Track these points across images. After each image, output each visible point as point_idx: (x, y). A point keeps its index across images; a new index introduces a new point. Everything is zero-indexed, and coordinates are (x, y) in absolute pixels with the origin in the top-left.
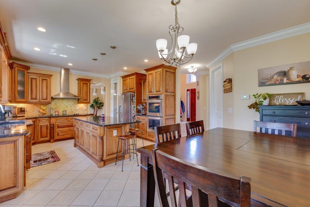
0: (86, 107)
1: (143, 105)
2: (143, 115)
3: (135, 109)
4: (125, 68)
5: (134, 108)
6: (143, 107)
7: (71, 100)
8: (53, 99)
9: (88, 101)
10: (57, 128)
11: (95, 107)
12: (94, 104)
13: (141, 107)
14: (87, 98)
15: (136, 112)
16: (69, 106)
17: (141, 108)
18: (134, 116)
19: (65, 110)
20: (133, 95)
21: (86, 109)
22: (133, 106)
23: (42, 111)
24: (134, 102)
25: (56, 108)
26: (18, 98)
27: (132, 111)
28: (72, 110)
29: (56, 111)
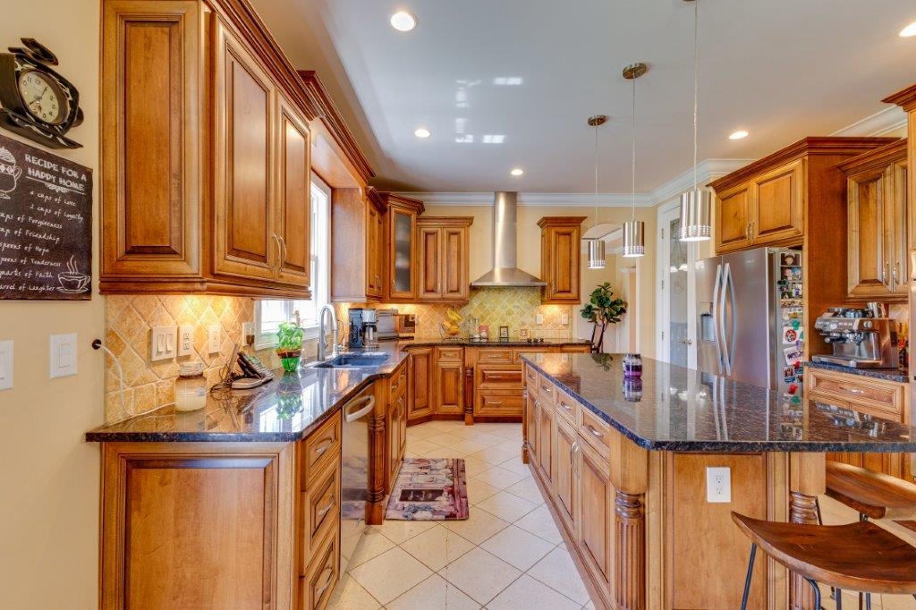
0: (566, 315)
1: (865, 314)
2: (862, 367)
3: (798, 332)
4: (739, 135)
5: (797, 325)
6: (868, 324)
7: (521, 294)
8: (474, 289)
9: (573, 295)
10: (480, 379)
11: (597, 317)
12: (595, 306)
13: (854, 320)
14: (570, 284)
15: (806, 350)
16: (515, 310)
17: (855, 327)
18: (797, 366)
19: (505, 325)
20: (789, 261)
21: (565, 321)
22: (786, 315)
23: (447, 324)
24: (797, 294)
25: (482, 318)
26: (398, 290)
27: (785, 342)
28: (523, 324)
29: (481, 328)
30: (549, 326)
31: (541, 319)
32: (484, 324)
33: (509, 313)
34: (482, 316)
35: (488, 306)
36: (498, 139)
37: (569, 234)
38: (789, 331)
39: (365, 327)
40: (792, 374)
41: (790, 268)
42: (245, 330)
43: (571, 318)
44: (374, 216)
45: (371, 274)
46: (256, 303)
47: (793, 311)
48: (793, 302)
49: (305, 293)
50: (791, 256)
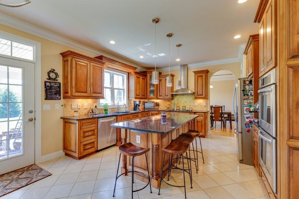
0: (205, 103)
3: (252, 109)
4: (237, 37)
5: (251, 106)
7: (190, 96)
8: (175, 95)
14: (202, 93)
16: (188, 101)
18: (250, 122)
19: (184, 106)
20: (247, 82)
21: (205, 105)
22: (246, 103)
23: (166, 105)
24: (251, 94)
27: (245, 112)
28: (190, 105)
29: (177, 107)
30: (199, 106)
31: (196, 104)
32: (178, 105)
33: (186, 102)
34: (178, 103)
35: (179, 100)
36: (163, 54)
37: (202, 76)
38: (247, 109)
40: (248, 125)
41: (248, 85)
42: (95, 105)
43: (207, 104)
44: (139, 78)
45: (137, 92)
46: (98, 100)
47: (249, 101)
48: (249, 98)
49: (103, 98)
50: (248, 81)
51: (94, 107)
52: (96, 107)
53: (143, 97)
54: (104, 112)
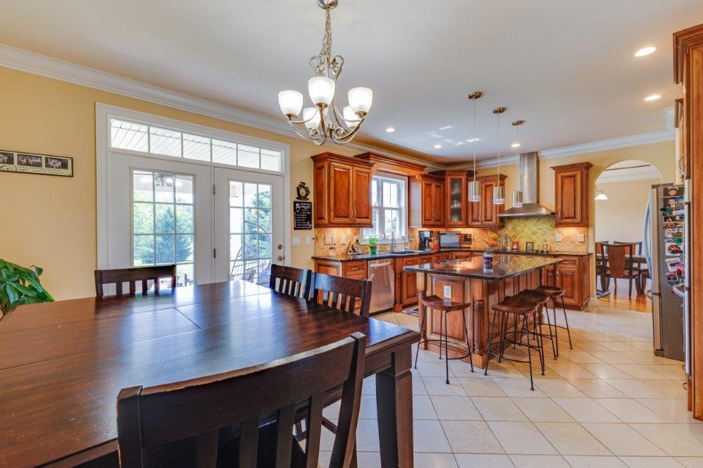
0: (583, 235)
4: (653, 98)
7: (544, 220)
8: (508, 218)
9: (578, 220)
14: (574, 213)
16: (539, 232)
18: (679, 272)
19: (531, 241)
21: (581, 239)
22: (668, 234)
23: (487, 240)
25: (514, 236)
26: (455, 220)
27: (668, 253)
28: (546, 241)
29: (514, 243)
30: (568, 243)
31: (559, 237)
32: (515, 240)
33: (534, 233)
34: (514, 235)
35: (518, 228)
37: (574, 176)
38: (672, 246)
39: (426, 239)
40: (675, 278)
41: (674, 198)
42: (356, 237)
43: (586, 237)
44: (430, 185)
45: (427, 214)
46: (361, 229)
47: (676, 231)
48: (676, 224)
49: (370, 225)
50: (675, 189)
51: (355, 241)
52: (357, 241)
53: (438, 223)
54: (369, 250)
